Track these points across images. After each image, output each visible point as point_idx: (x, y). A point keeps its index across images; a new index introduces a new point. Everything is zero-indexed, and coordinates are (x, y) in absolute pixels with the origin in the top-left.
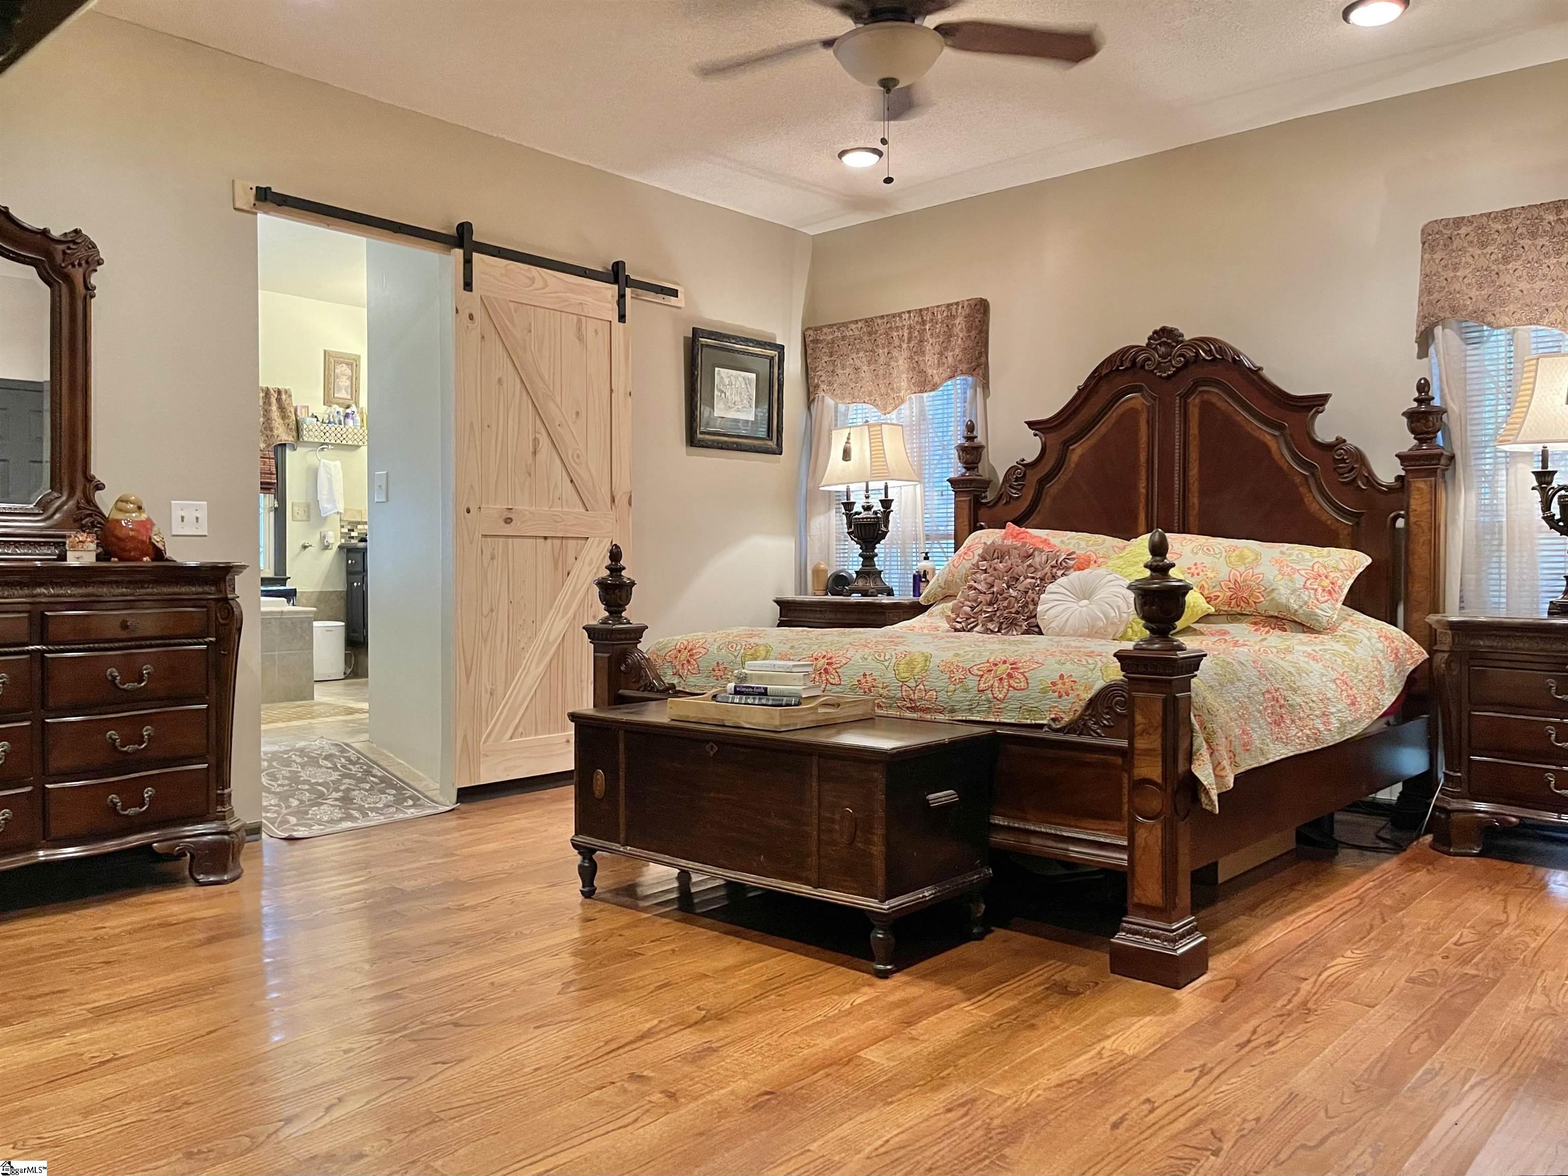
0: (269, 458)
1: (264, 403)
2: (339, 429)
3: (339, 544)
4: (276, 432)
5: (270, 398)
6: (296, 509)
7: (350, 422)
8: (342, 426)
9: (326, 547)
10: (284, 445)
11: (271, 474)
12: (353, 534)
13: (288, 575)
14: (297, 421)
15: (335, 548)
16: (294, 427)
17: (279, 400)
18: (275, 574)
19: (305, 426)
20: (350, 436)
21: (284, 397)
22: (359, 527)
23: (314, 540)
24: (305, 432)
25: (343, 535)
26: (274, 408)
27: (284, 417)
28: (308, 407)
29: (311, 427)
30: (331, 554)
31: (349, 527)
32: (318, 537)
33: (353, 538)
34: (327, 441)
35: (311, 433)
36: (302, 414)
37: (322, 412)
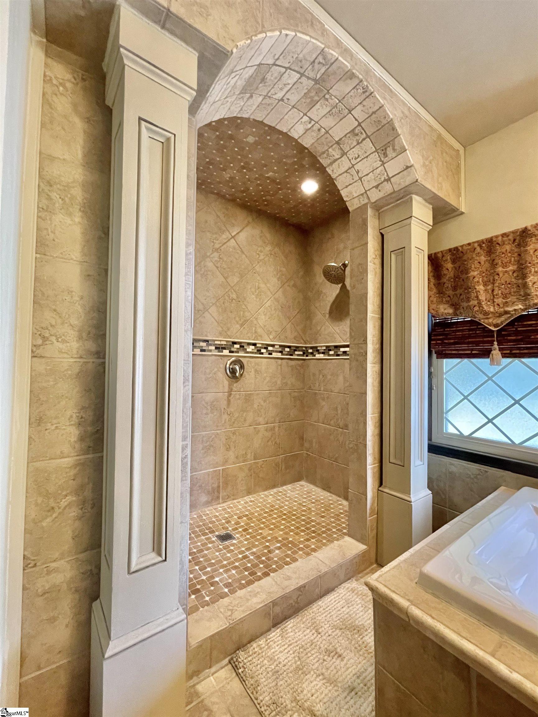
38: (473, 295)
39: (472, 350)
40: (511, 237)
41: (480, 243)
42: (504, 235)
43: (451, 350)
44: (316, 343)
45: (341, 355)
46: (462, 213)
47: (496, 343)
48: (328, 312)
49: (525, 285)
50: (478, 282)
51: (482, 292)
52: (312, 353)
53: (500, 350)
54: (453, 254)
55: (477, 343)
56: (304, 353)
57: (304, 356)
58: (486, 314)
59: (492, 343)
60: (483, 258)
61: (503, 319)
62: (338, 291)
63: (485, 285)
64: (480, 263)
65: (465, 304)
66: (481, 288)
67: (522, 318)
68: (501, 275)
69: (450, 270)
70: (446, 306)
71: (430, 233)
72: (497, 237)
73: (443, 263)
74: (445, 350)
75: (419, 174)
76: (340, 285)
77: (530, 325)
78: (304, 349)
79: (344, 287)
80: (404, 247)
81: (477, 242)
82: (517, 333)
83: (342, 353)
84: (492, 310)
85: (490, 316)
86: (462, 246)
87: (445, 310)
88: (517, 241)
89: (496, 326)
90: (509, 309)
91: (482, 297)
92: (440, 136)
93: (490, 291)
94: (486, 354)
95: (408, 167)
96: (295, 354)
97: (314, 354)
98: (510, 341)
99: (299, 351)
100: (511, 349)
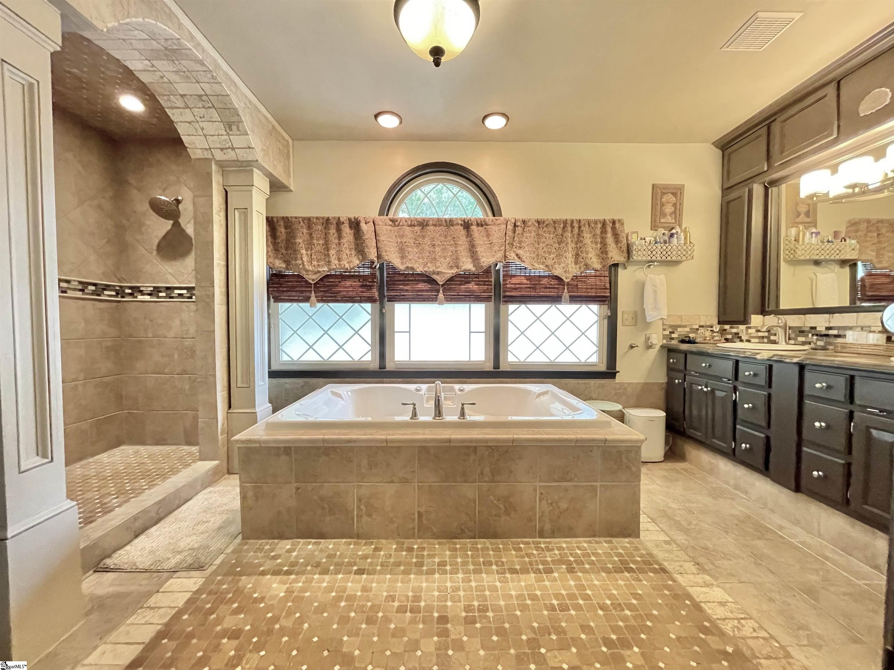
0: (604, 276)
1: (602, 232)
2: (664, 248)
3: (661, 344)
4: (610, 255)
5: (605, 228)
6: (626, 316)
7: (675, 240)
8: (667, 245)
9: (649, 347)
10: (616, 265)
11: (606, 289)
12: (673, 336)
13: (617, 369)
14: (628, 246)
15: (658, 347)
16: (625, 248)
17: (614, 228)
18: (608, 369)
19: (635, 247)
20: (674, 253)
21: (617, 225)
22: (679, 329)
23: (640, 341)
24: (634, 252)
25: (665, 337)
26: (609, 235)
27: (617, 241)
28: (637, 232)
29: (640, 248)
30: (653, 353)
31: (670, 330)
32: (643, 339)
33: (672, 339)
34: (654, 258)
35: (640, 253)
36: (633, 239)
37: (650, 235)
38: (299, 256)
39: (299, 296)
40: (321, 221)
41: (304, 219)
42: (317, 218)
43: (285, 296)
44: (139, 283)
45: (176, 297)
46: (292, 191)
47: (313, 292)
48: (155, 248)
49: (328, 255)
50: (302, 247)
51: (304, 255)
52: (131, 294)
53: (316, 297)
54: (284, 222)
55: (302, 292)
56: (117, 294)
57: (118, 298)
58: (307, 271)
59: (311, 291)
60: (305, 231)
61: (317, 276)
62: (169, 227)
63: (307, 250)
64: (303, 233)
65: (294, 262)
66: (304, 252)
67: (327, 276)
68: (316, 245)
69: (283, 234)
70: (280, 261)
71: (267, 200)
72: (313, 218)
73: (277, 227)
74: (280, 296)
75: (258, 155)
76: (171, 222)
77: (332, 282)
78: (118, 288)
79: (176, 224)
80: (247, 209)
81: (302, 217)
82: (325, 286)
83: (177, 295)
84: (311, 269)
85: (310, 273)
86: (291, 217)
87: (280, 265)
88: (324, 224)
89: (313, 280)
90: (320, 269)
91: (305, 259)
92: (273, 127)
93: (310, 256)
94: (307, 299)
95: (249, 148)
96: (103, 294)
97: (135, 295)
98: (321, 291)
99: (111, 290)
100: (322, 297)
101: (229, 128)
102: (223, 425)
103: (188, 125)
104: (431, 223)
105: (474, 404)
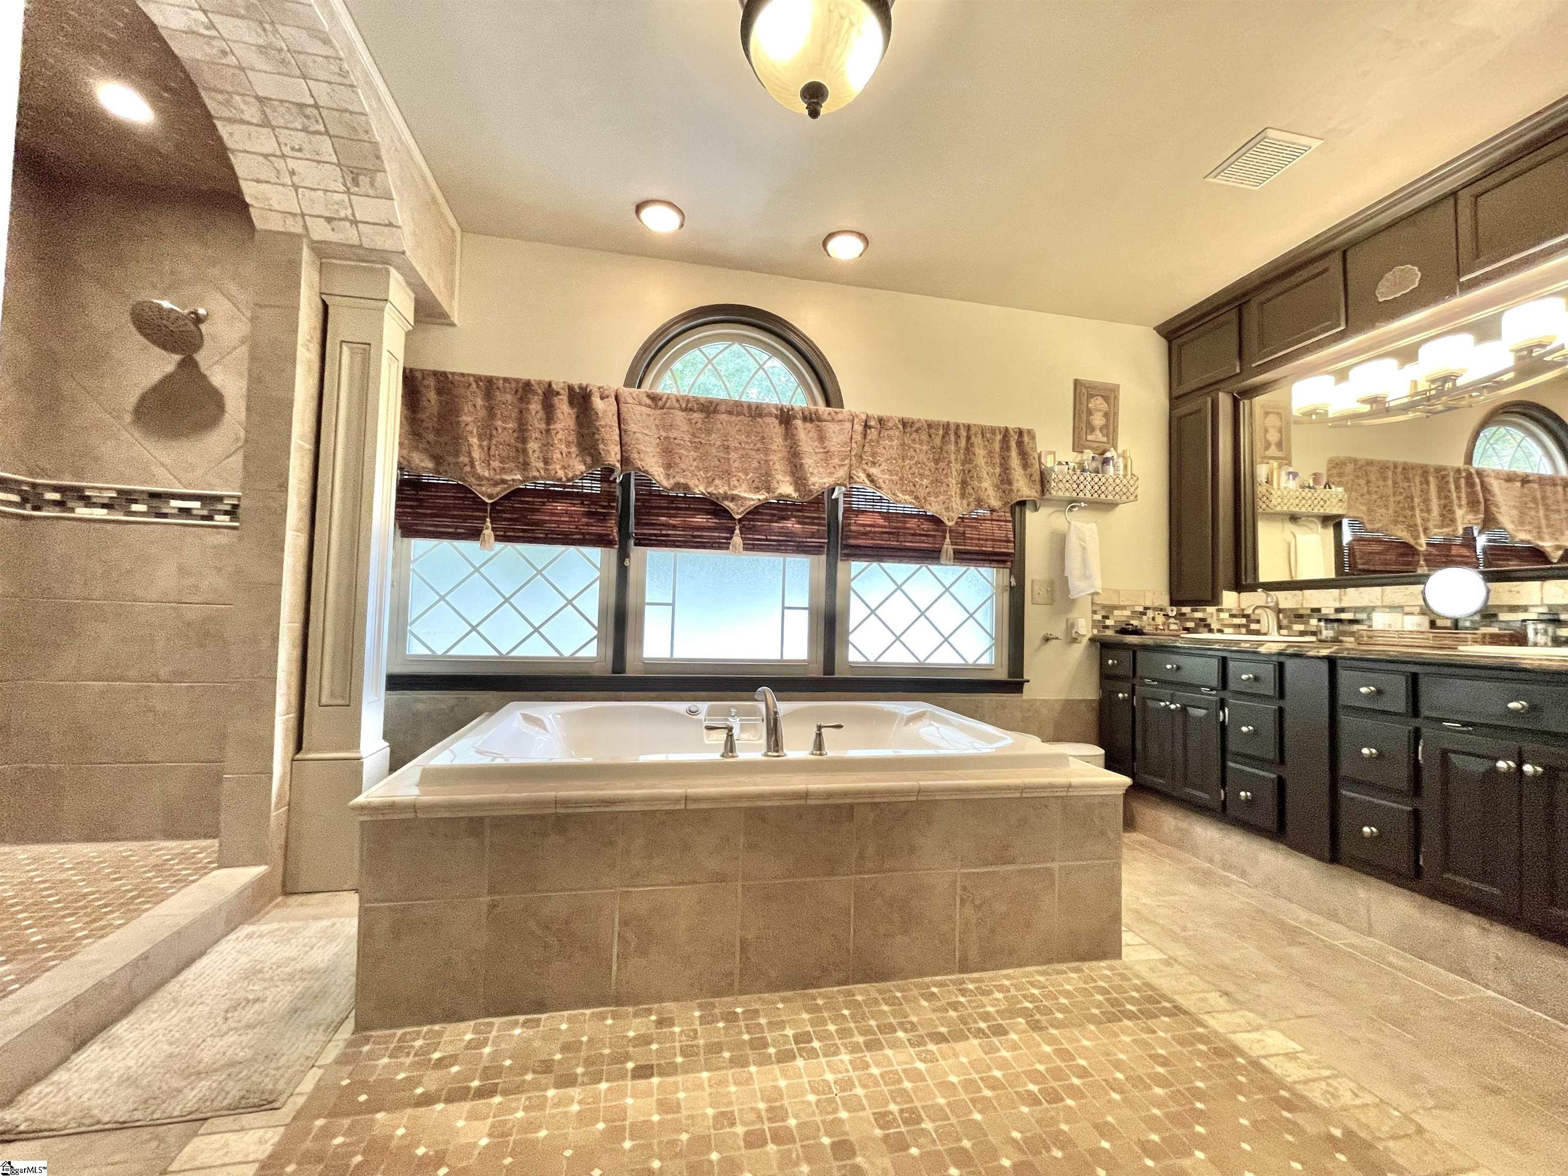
0: (1006, 521)
1: (1002, 448)
2: (1096, 479)
3: (1089, 635)
4: (1016, 485)
5: (1008, 442)
6: (1036, 588)
7: (1110, 469)
8: (1100, 475)
9: (1074, 640)
10: (1022, 504)
11: (1009, 541)
12: (1109, 622)
13: (1026, 677)
14: (1042, 473)
15: (1085, 641)
16: (1037, 477)
17: (1020, 444)
18: (1010, 676)
19: (1054, 476)
20: (1111, 488)
21: (1026, 439)
22: (1116, 613)
23: (1059, 629)
24: (1053, 484)
25: (1095, 624)
26: (1014, 453)
27: (1025, 465)
28: (1054, 453)
29: (1061, 477)
30: (1079, 650)
31: (1104, 613)
32: (1063, 626)
33: (1107, 627)
34: (1081, 495)
35: (1061, 485)
36: (1049, 462)
37: (1073, 458)
38: (465, 449)
39: (457, 527)
40: (513, 385)
41: (478, 379)
42: (506, 380)
43: (427, 525)
44: (83, 480)
45: (173, 516)
46: (453, 325)
47: (488, 520)
48: (130, 408)
49: (525, 451)
50: (472, 432)
51: (475, 448)
52: (60, 504)
53: (494, 529)
54: (438, 381)
55: (465, 519)
56: (25, 501)
57: (25, 509)
58: (480, 478)
59: (483, 519)
60: (480, 402)
61: (498, 488)
62: (170, 368)
63: (480, 438)
64: (475, 406)
65: (451, 459)
66: (474, 441)
67: (518, 492)
68: (500, 430)
69: (433, 402)
70: (423, 457)
71: (408, 334)
72: (498, 379)
73: (422, 388)
74: (416, 524)
75: (407, 245)
76: (177, 358)
77: (528, 503)
78: (25, 488)
79: (189, 364)
80: (369, 344)
81: (474, 376)
82: (514, 510)
83: (176, 511)
84: (486, 474)
85: (484, 482)
86: (453, 374)
87: (423, 464)
88: (519, 393)
89: (490, 496)
90: (507, 477)
91: (476, 454)
92: (434, 199)
93: (486, 448)
94: (475, 534)
95: (390, 225)
97: (70, 504)
98: (506, 519)
99: (11, 491)
100: (506, 530)
101: (353, 179)
102: (282, 786)
103: (261, 159)
104: (723, 408)
105: (839, 726)
